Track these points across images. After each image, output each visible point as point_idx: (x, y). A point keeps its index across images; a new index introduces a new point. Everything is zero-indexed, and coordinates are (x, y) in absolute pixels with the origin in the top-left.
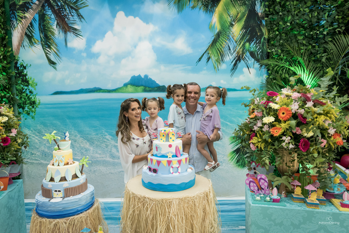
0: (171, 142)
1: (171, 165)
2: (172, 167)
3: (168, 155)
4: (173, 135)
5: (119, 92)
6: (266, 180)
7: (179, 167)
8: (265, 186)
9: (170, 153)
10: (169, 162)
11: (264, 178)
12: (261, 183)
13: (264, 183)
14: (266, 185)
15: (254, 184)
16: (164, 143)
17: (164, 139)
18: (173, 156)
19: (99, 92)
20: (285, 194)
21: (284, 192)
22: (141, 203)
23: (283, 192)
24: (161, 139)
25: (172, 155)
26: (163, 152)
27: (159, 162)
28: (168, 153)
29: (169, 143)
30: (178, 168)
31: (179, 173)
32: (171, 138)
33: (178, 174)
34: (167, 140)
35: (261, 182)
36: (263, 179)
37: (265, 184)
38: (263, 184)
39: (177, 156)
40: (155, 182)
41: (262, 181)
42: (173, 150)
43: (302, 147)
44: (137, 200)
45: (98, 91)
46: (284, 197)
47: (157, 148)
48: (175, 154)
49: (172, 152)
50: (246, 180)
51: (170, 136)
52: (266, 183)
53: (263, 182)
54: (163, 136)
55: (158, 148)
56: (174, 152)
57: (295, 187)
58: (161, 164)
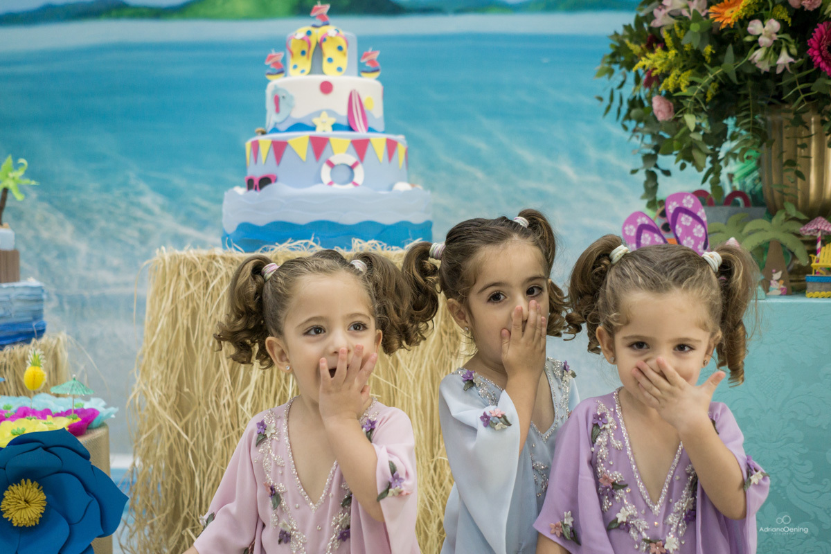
0: (330, 74)
1: (324, 156)
2: (331, 164)
3: (316, 121)
4: (340, 48)
5: (196, 17)
6: (699, 214)
7: (355, 164)
8: (697, 240)
9: (324, 115)
10: (319, 145)
11: (690, 206)
12: (679, 230)
13: (692, 226)
14: (701, 235)
15: (653, 238)
16: (304, 77)
17: (306, 64)
18: (336, 127)
19: (118, 17)
20: (782, 282)
21: (780, 273)
22: (197, 279)
23: (777, 276)
24: (295, 67)
25: (333, 120)
26: (298, 114)
27: (279, 148)
28: (318, 114)
29: (321, 78)
30: (352, 168)
31: (356, 184)
32: (330, 60)
33: (350, 186)
34: (316, 68)
35: (681, 225)
36: (687, 212)
37: (695, 230)
38: (688, 231)
39: (351, 128)
40: (261, 220)
41: (685, 220)
42: (338, 104)
43: (821, 52)
44: (184, 273)
45: (114, 13)
46: (780, 292)
47: (277, 100)
48: (344, 122)
49: (331, 113)
50: (624, 226)
51: (329, 51)
52: (699, 226)
53: (688, 224)
54: (303, 53)
55: (281, 100)
56: (343, 112)
57: (819, 245)
58: (286, 155)
